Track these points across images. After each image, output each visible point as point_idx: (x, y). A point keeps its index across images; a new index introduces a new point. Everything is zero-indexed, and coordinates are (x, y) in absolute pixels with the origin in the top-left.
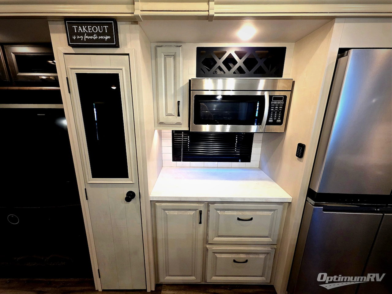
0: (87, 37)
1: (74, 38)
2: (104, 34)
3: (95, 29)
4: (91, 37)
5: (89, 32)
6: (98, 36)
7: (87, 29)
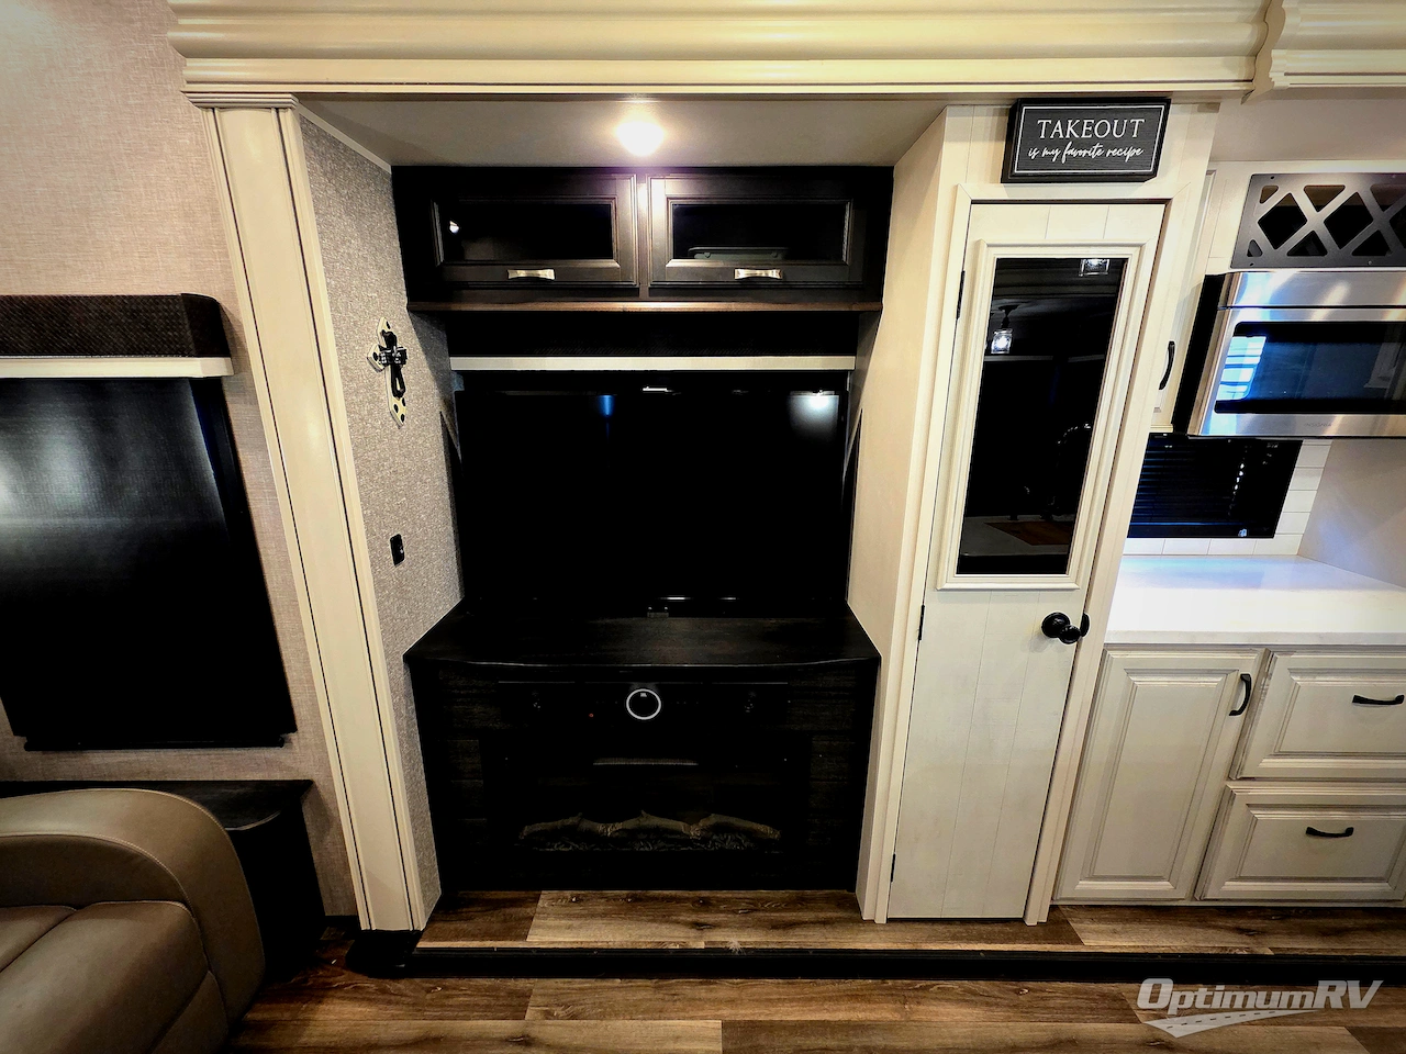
0: (1071, 152)
1: (1033, 154)
2: (1125, 143)
3: (1103, 129)
4: (1083, 153)
5: (1083, 136)
6: (1105, 149)
7: (1078, 128)
